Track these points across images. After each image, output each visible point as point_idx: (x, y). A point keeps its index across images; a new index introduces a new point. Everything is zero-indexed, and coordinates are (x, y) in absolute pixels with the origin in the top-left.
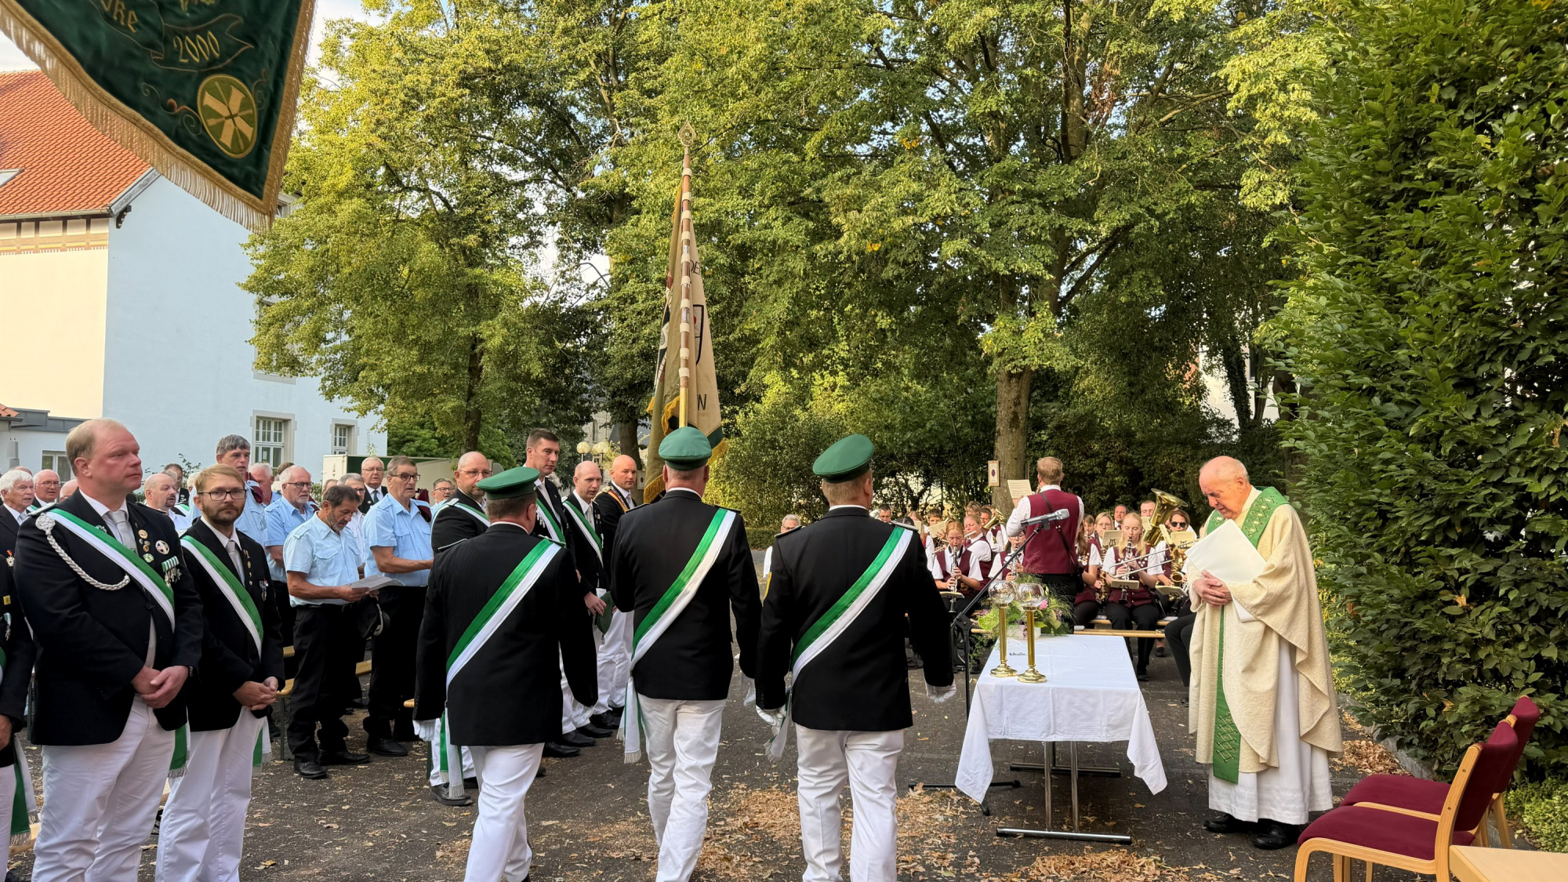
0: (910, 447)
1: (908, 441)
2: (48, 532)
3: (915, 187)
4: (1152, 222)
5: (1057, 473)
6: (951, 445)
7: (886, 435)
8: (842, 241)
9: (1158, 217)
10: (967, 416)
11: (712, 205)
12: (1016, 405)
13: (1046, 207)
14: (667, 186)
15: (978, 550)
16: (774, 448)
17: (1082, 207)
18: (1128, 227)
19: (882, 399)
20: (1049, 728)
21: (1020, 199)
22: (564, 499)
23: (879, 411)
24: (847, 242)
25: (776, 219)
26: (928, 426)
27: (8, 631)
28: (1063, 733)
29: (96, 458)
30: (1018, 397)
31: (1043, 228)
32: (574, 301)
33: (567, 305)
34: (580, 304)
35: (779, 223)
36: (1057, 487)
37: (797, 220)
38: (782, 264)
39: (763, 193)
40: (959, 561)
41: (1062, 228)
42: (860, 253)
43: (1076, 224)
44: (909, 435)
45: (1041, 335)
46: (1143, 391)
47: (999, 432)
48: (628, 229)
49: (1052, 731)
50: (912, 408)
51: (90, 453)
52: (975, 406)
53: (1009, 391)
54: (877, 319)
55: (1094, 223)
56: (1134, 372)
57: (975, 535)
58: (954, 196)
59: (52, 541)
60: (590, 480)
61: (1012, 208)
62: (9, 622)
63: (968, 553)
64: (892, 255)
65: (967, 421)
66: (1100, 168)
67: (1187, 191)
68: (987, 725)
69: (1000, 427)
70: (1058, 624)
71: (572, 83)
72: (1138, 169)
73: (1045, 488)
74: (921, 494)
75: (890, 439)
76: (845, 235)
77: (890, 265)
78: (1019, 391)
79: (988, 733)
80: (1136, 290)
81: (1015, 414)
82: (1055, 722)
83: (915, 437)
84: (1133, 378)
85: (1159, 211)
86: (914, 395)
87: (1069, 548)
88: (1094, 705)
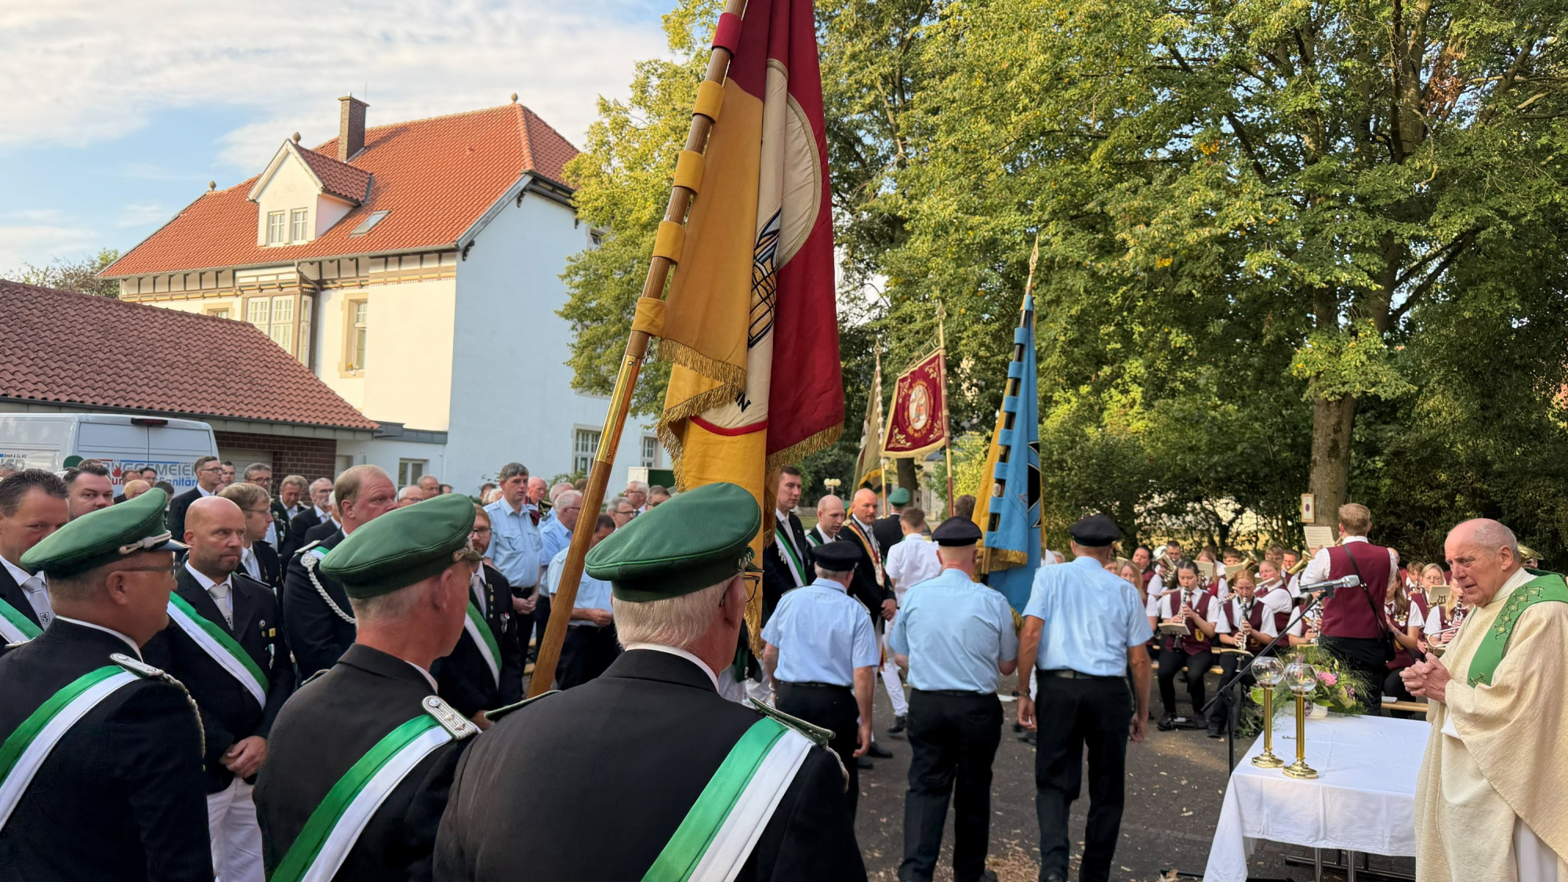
0: (1217, 472)
1: (1215, 464)
2: (310, 569)
3: (1212, 195)
4: (1504, 226)
5: (1364, 522)
6: (1266, 470)
7: (1190, 457)
8: (1127, 258)
9: (1514, 220)
10: (1285, 438)
11: (987, 223)
12: (1335, 432)
13: (1371, 211)
14: (941, 206)
15: (1275, 600)
16: (1062, 469)
17: (1417, 210)
18: (1476, 230)
19: (1184, 418)
20: (1318, 832)
21: (1338, 204)
22: (807, 532)
23: (1181, 431)
24: (1132, 259)
25: (1056, 234)
26: (1239, 448)
27: (272, 661)
28: (1335, 839)
29: (360, 501)
30: (1339, 423)
31: (1367, 234)
32: (856, 321)
33: (848, 325)
34: (861, 322)
35: (1059, 238)
36: (1364, 539)
37: (1079, 235)
38: (1060, 282)
39: (1042, 208)
40: (1249, 614)
41: (1390, 235)
42: (1149, 269)
43: (1407, 229)
44: (1216, 458)
45: (1364, 358)
46: (1499, 416)
47: (1315, 461)
48: (902, 252)
49: (1321, 835)
50: (1220, 429)
51: (355, 496)
52: (1296, 428)
53: (1327, 417)
54: (1171, 337)
55: (1431, 229)
56: (1488, 394)
57: (1272, 583)
58: (1259, 204)
59: (313, 577)
60: (835, 515)
61: (1328, 215)
62: (273, 652)
63: (1261, 605)
64: (1187, 268)
65: (1286, 444)
66: (1436, 167)
67: (1549, 189)
68: (1242, 821)
69: (1316, 456)
70: (1350, 702)
71: (857, 108)
72: (1487, 165)
73: (1349, 539)
74: (1231, 522)
75: (1195, 463)
76: (1131, 251)
77: (1185, 280)
78: (1340, 417)
79: (1243, 829)
80: (1485, 305)
81: (1335, 443)
82: (1325, 827)
83: (1224, 460)
84: (1486, 401)
85: (1513, 212)
86: (1223, 415)
87: (1378, 610)
88: (1376, 812)
